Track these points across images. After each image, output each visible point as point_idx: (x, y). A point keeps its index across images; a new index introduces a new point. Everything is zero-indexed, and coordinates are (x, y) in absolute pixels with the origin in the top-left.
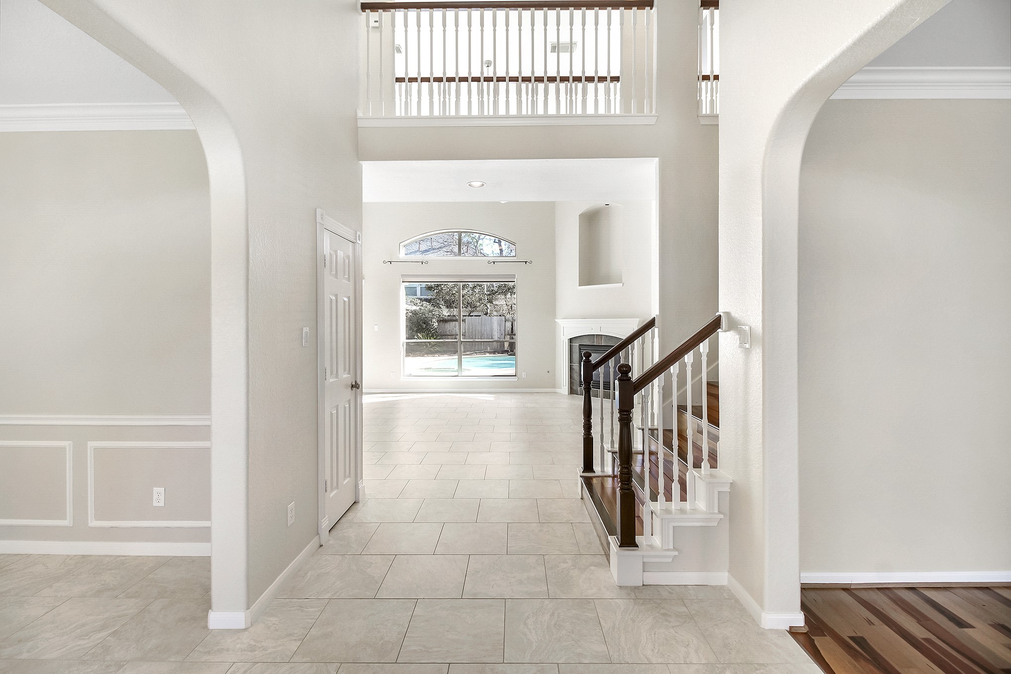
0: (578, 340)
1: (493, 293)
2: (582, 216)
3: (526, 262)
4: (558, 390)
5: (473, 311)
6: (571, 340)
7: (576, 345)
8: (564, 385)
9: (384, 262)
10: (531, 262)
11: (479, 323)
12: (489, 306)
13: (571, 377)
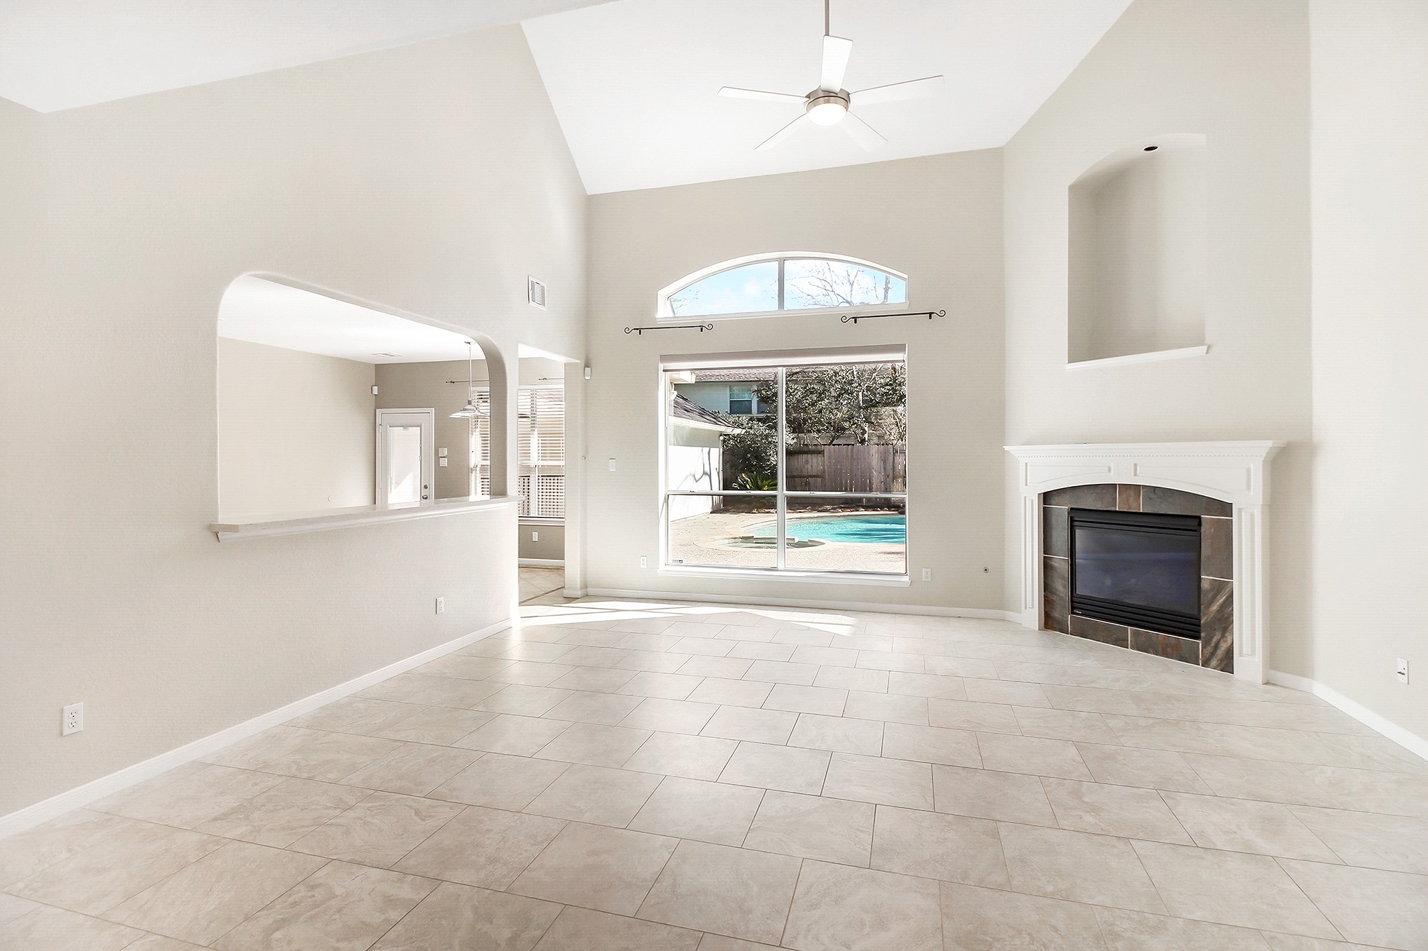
0: (1067, 497)
1: (870, 404)
2: (1074, 189)
3: (931, 314)
4: (1011, 615)
5: (838, 437)
6: (1047, 497)
7: (1061, 509)
8: (1029, 605)
9: (627, 331)
10: (943, 314)
11: (847, 456)
12: (866, 429)
13: (1047, 587)
